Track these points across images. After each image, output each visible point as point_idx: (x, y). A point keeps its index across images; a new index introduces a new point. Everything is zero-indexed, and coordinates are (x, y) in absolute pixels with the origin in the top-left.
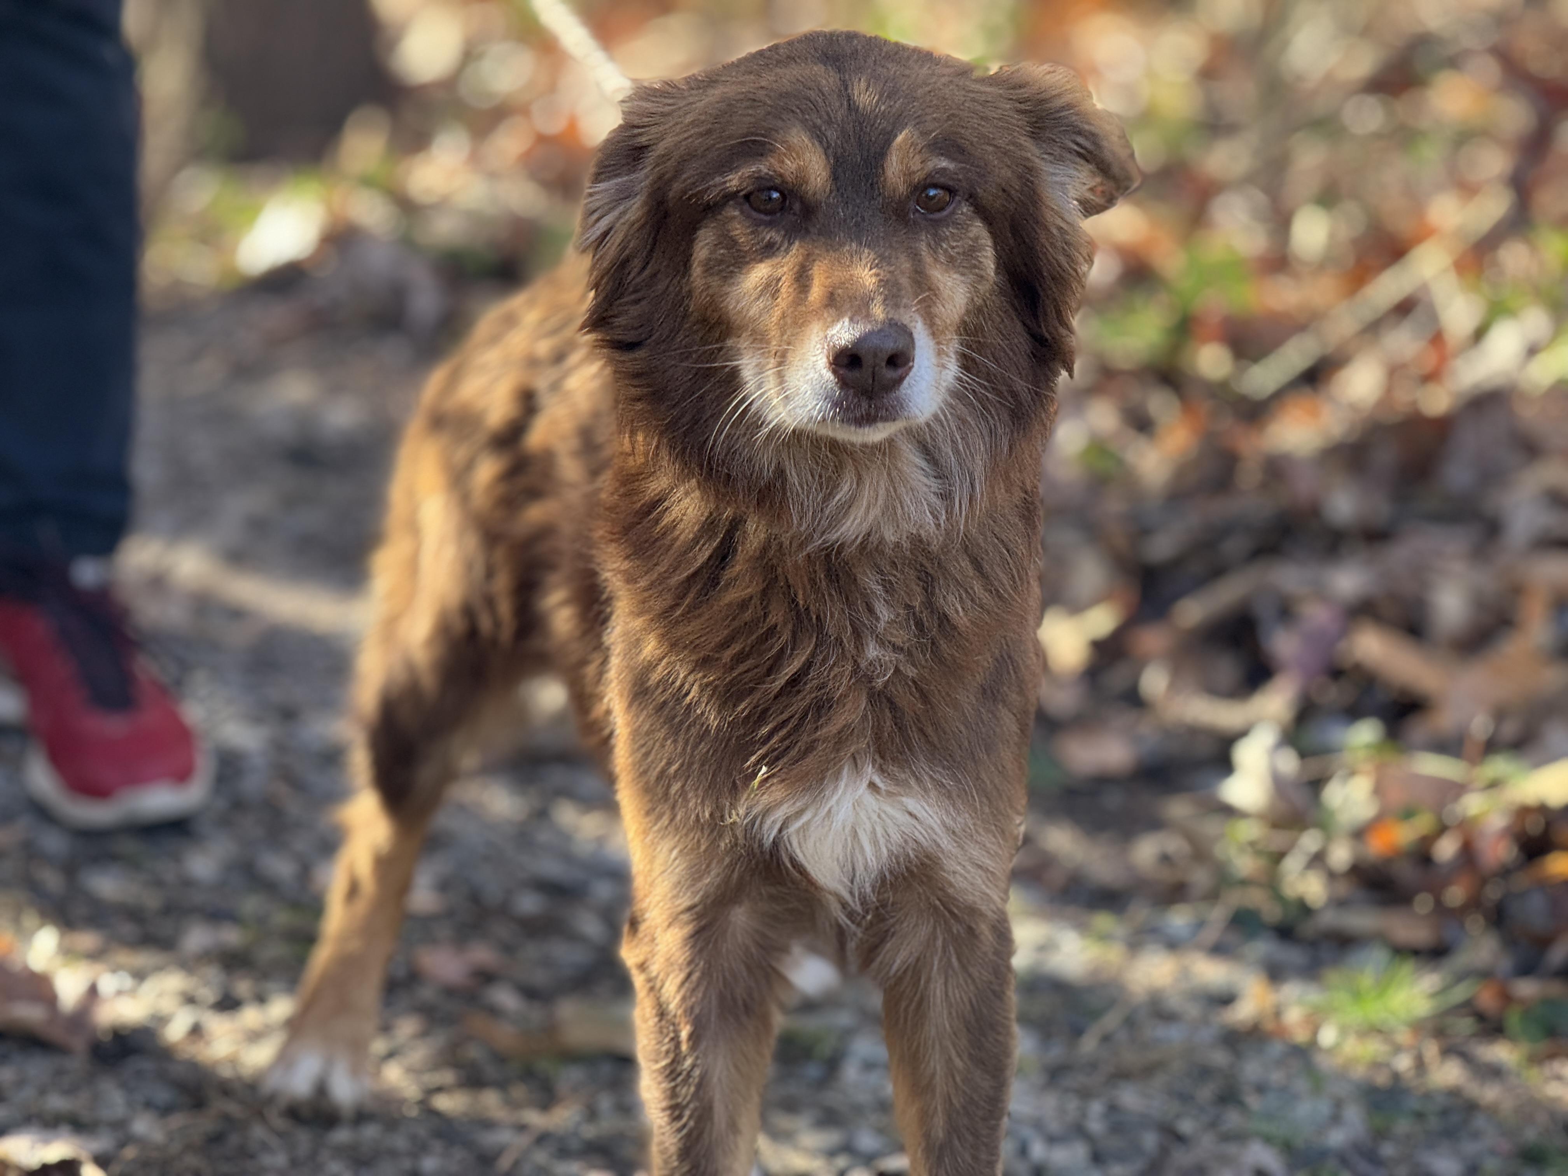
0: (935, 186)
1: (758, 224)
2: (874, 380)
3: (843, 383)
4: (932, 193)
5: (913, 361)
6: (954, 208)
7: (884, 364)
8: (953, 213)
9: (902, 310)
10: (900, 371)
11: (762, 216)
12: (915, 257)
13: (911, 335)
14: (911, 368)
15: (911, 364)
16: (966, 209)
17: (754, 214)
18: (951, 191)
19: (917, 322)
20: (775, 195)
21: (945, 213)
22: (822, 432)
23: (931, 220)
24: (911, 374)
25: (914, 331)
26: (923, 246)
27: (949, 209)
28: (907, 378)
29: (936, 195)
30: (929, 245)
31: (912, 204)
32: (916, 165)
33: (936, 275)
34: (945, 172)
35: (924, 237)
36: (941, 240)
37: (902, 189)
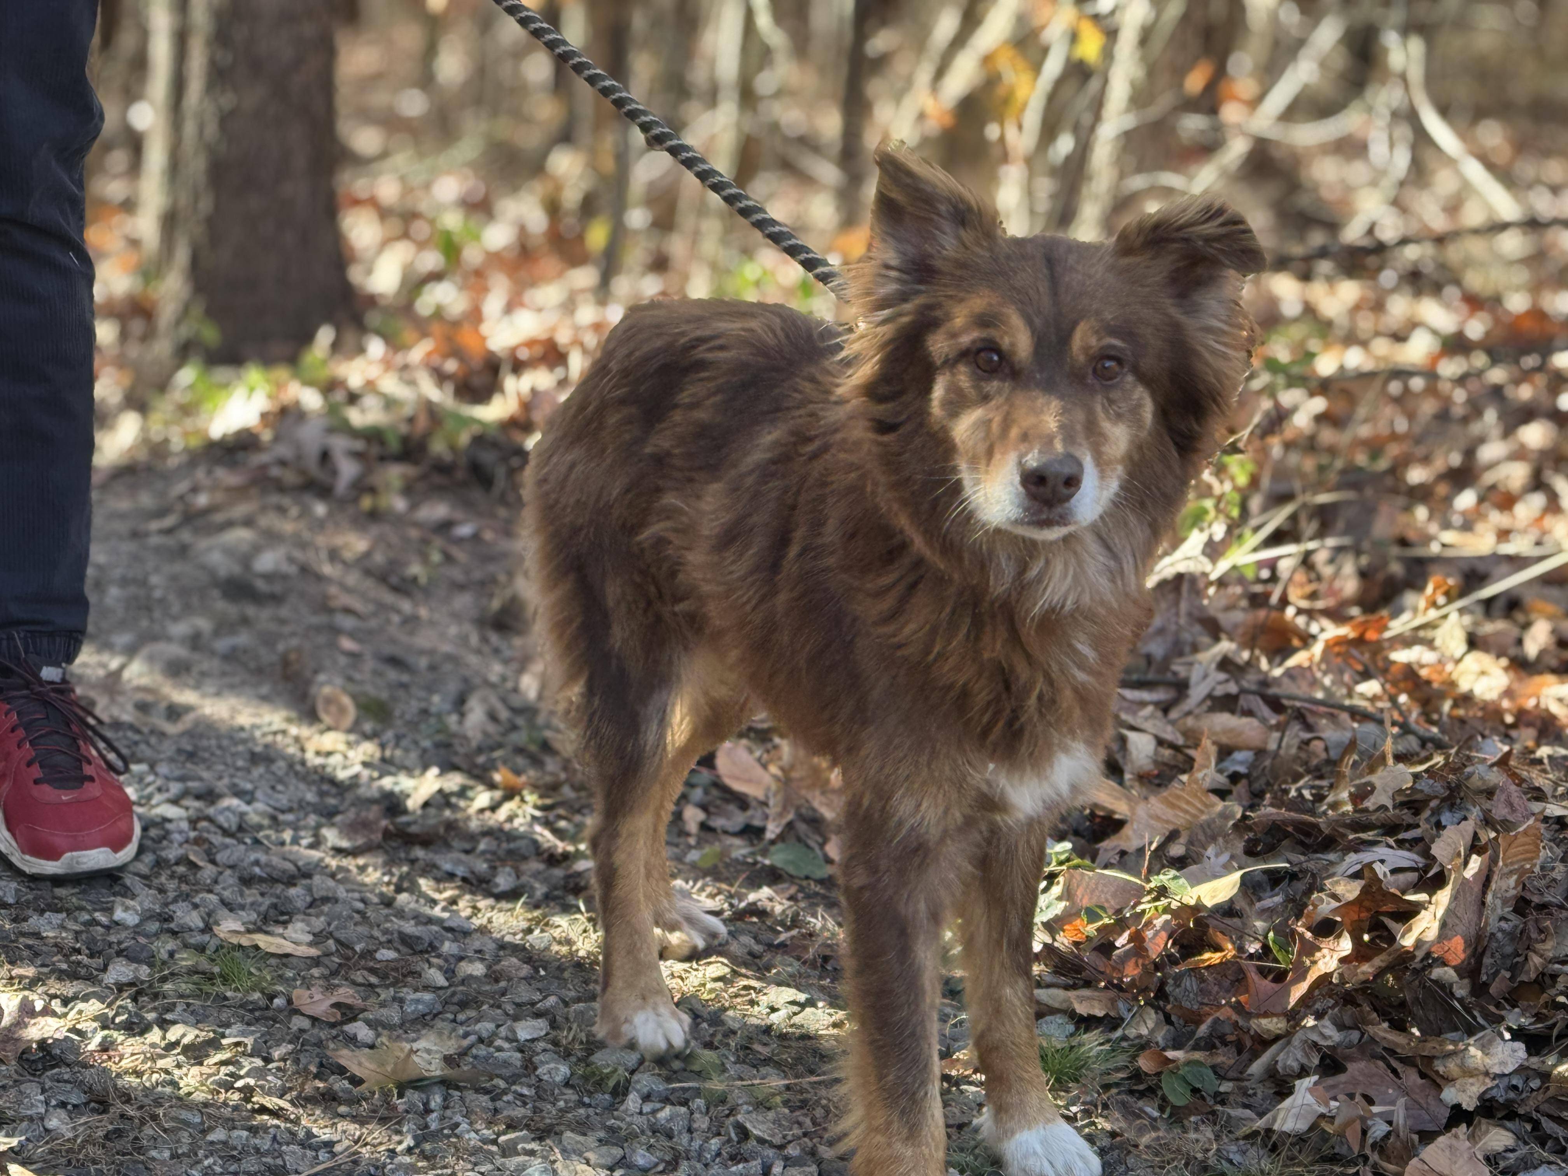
0: (1109, 358)
1: (981, 378)
2: (1054, 495)
3: (1032, 496)
4: (1108, 364)
5: (1082, 483)
6: (1121, 379)
7: (1061, 484)
8: (1120, 383)
9: (1077, 447)
10: (1072, 490)
11: (985, 374)
12: (1091, 412)
13: (1081, 464)
14: (1080, 488)
15: (1080, 485)
16: (1130, 378)
17: (979, 372)
18: (1119, 361)
19: (1087, 456)
20: (995, 358)
21: (1114, 382)
23: (1104, 385)
24: (1080, 492)
25: (1084, 462)
26: (1099, 408)
27: (1118, 379)
28: (1077, 495)
29: (1110, 366)
30: (1103, 406)
31: (1090, 371)
32: (1093, 341)
33: (1106, 426)
34: (1113, 347)
35: (1099, 398)
36: (1111, 402)
37: (1082, 358)
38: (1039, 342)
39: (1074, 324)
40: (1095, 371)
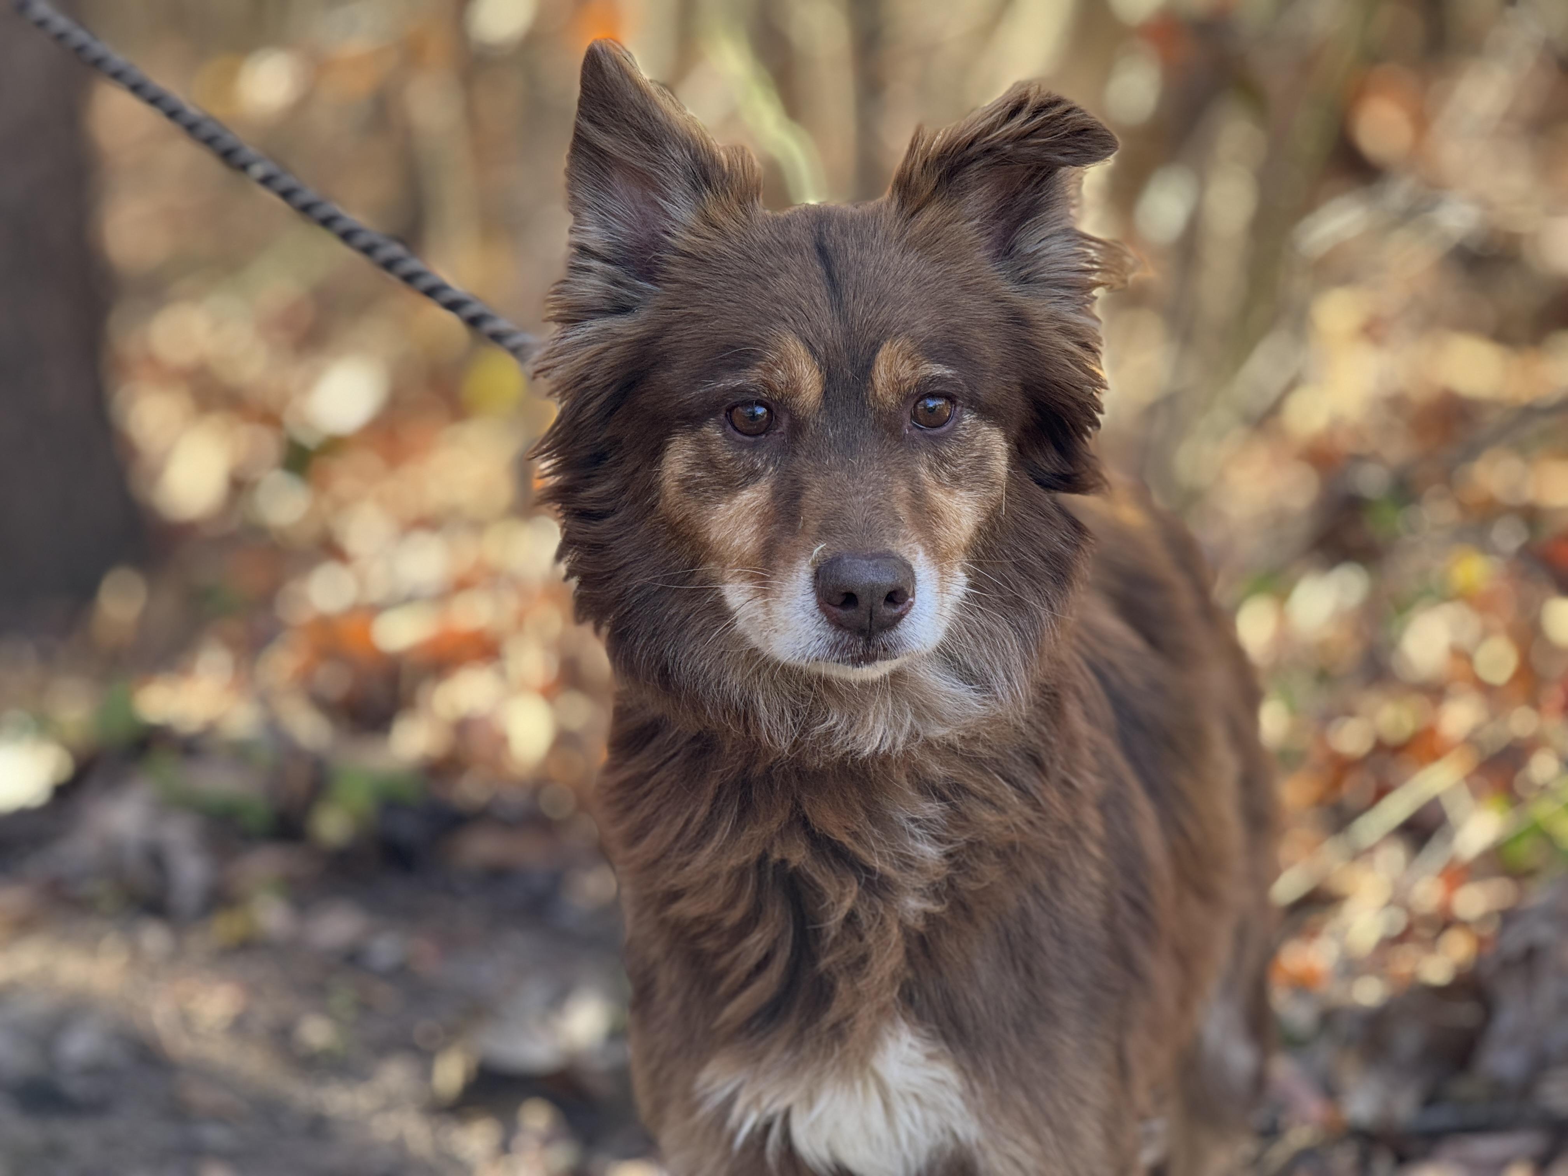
0: (933, 396)
1: (741, 445)
2: (871, 618)
3: (838, 624)
4: (931, 404)
5: (913, 595)
6: (955, 424)
7: (882, 603)
8: (954, 429)
9: (900, 541)
10: (900, 609)
11: (747, 438)
12: (914, 480)
13: (909, 568)
14: (911, 604)
15: (911, 600)
16: (968, 418)
17: (739, 436)
18: (950, 398)
19: (917, 553)
20: (761, 411)
21: (944, 429)
22: (815, 670)
23: (930, 436)
24: (913, 611)
25: (913, 563)
26: (923, 472)
27: (950, 425)
28: (907, 616)
29: (936, 406)
30: (931, 468)
31: (906, 416)
32: (905, 371)
33: (939, 497)
34: (941, 379)
35: (923, 457)
36: (943, 460)
37: (891, 399)
38: (830, 378)
39: (875, 347)
40: (914, 417)
